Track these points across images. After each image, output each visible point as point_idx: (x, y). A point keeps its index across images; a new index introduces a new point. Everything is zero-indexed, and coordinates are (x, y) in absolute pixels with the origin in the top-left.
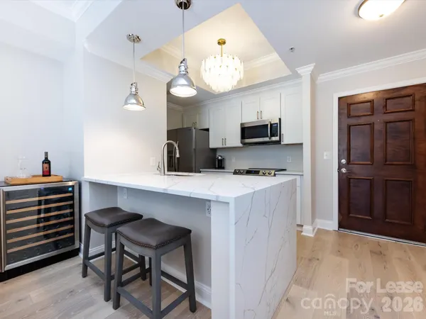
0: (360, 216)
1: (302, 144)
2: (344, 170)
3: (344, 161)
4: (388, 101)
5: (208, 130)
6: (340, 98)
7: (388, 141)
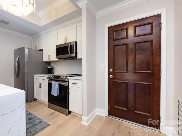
0: (120, 108)
1: (82, 59)
2: (111, 76)
3: (111, 70)
4: (136, 28)
5: (42, 50)
6: (109, 28)
7: (137, 56)
